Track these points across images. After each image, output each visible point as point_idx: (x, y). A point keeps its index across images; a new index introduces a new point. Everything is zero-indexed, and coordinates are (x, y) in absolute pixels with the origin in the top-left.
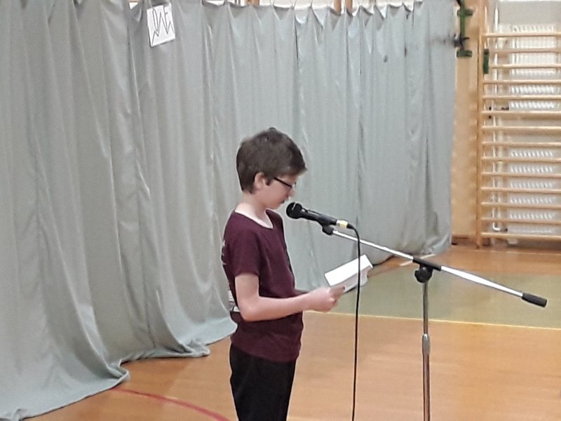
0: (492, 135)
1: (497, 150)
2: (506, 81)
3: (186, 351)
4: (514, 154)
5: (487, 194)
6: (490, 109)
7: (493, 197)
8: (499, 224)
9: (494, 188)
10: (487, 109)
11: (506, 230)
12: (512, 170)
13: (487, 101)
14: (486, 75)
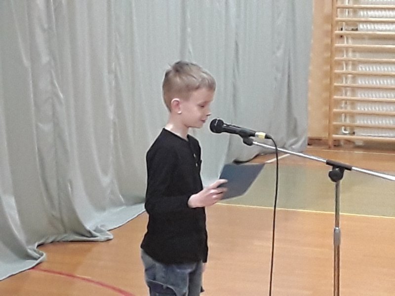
0: (343, 52)
1: (347, 64)
2: (356, 6)
3: (93, 236)
4: (361, 69)
5: (338, 103)
6: (342, 29)
7: (343, 105)
8: (348, 128)
9: (344, 97)
10: (339, 30)
11: (354, 133)
12: (360, 82)
13: (340, 23)
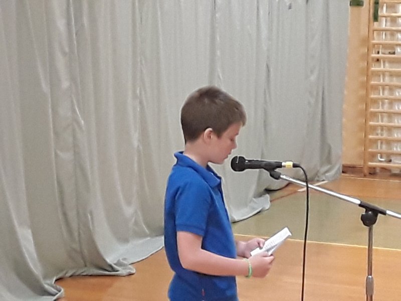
0: (380, 76)
1: (384, 89)
2: (394, 28)
3: (114, 270)
4: (399, 94)
5: (374, 129)
6: (378, 53)
8: (384, 156)
9: (380, 123)
10: (375, 53)
11: (390, 161)
12: (397, 108)
13: (376, 46)
14: (375, 23)
